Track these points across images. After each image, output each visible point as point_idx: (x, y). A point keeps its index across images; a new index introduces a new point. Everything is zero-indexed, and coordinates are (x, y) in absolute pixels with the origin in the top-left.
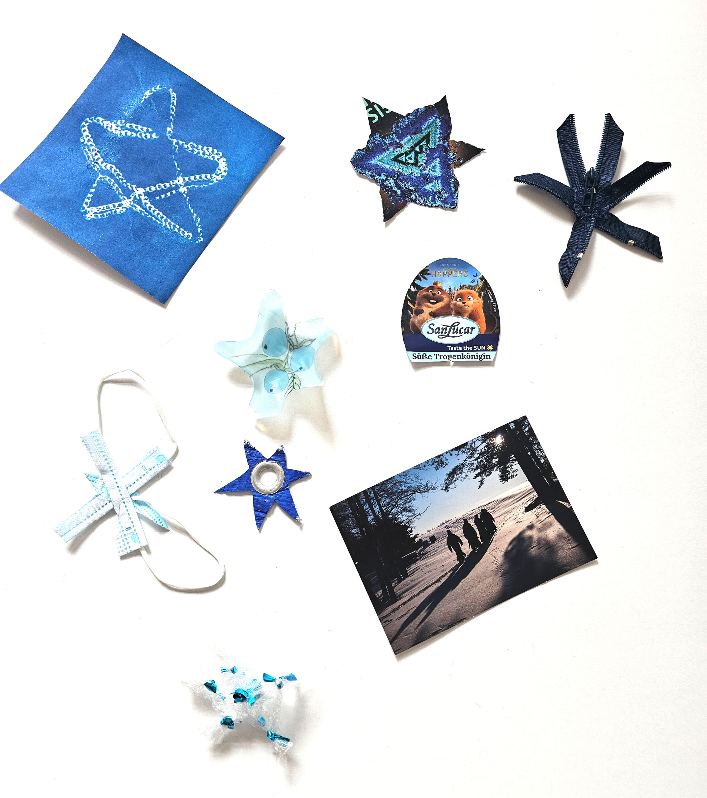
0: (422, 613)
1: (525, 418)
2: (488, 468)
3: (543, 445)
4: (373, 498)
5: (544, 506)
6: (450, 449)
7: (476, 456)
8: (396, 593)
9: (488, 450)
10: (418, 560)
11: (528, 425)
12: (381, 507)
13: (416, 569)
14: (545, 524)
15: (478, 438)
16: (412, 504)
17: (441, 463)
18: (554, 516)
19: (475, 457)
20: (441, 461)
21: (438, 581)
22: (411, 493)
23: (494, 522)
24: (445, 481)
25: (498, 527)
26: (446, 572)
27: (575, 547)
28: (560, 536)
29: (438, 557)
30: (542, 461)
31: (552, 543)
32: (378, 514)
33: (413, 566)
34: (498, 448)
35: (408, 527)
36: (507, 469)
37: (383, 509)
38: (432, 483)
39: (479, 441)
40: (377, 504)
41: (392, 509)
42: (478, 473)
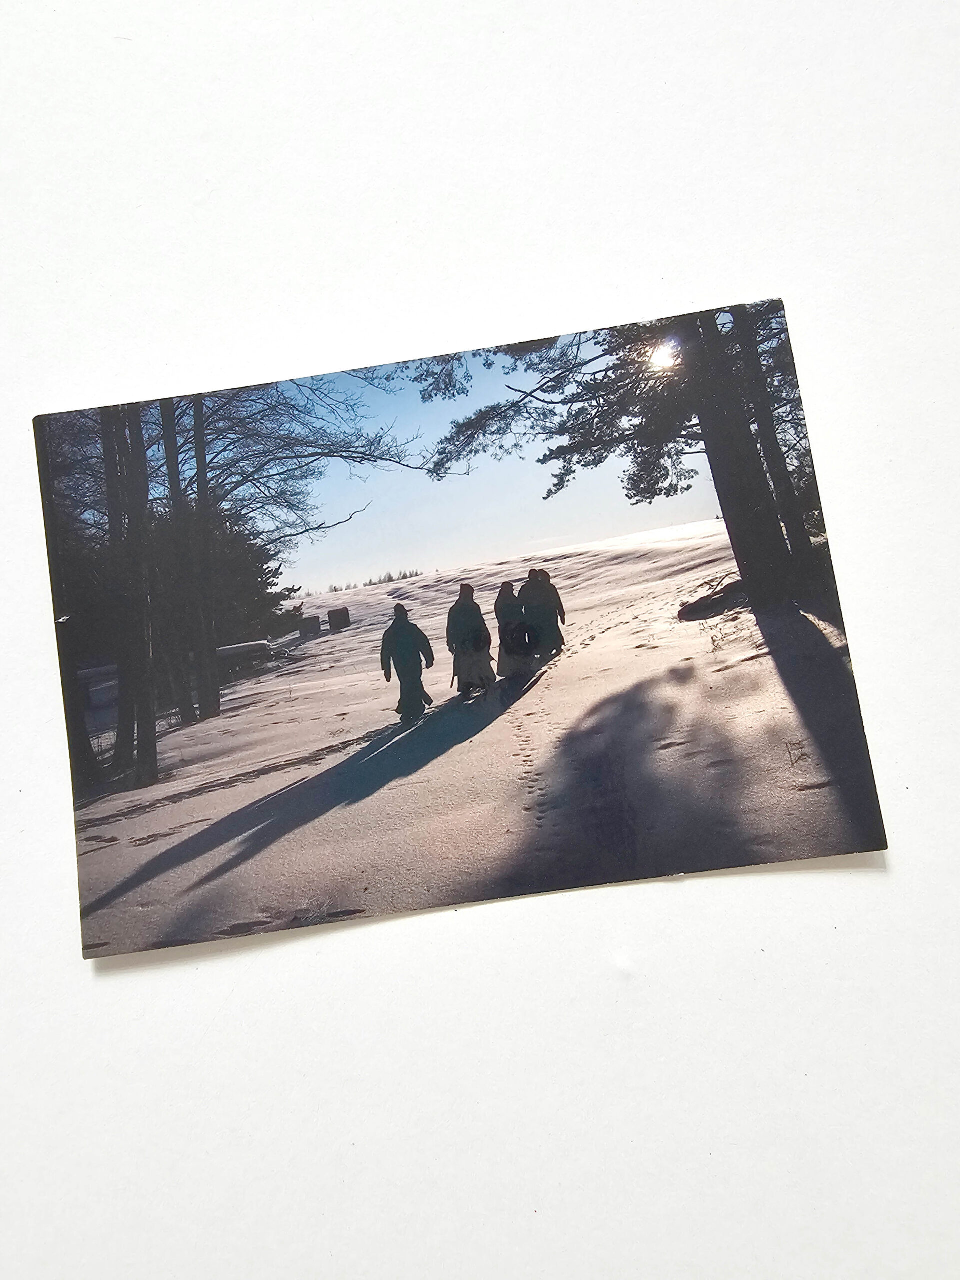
0: (223, 848)
1: (776, 307)
2: (599, 441)
3: (810, 412)
4: (189, 431)
5: (752, 617)
6: (492, 344)
7: (571, 389)
8: (159, 757)
9: (614, 382)
10: (270, 671)
11: (780, 333)
12: (203, 468)
13: (252, 702)
14: (737, 680)
15: (595, 332)
16: (310, 489)
17: (445, 383)
18: (776, 660)
19: (566, 394)
20: (450, 375)
21: (313, 759)
22: (317, 450)
23: (563, 623)
24: (442, 442)
25: (571, 644)
26: (350, 737)
27: (819, 786)
28: (774, 734)
29: (335, 683)
30: (792, 464)
31: (740, 749)
32: (187, 487)
33: (244, 687)
34: (651, 383)
35: (271, 558)
36: (662, 461)
37: (210, 475)
38: (395, 440)
39: (596, 344)
40: (193, 454)
41: (238, 485)
42: (560, 448)
